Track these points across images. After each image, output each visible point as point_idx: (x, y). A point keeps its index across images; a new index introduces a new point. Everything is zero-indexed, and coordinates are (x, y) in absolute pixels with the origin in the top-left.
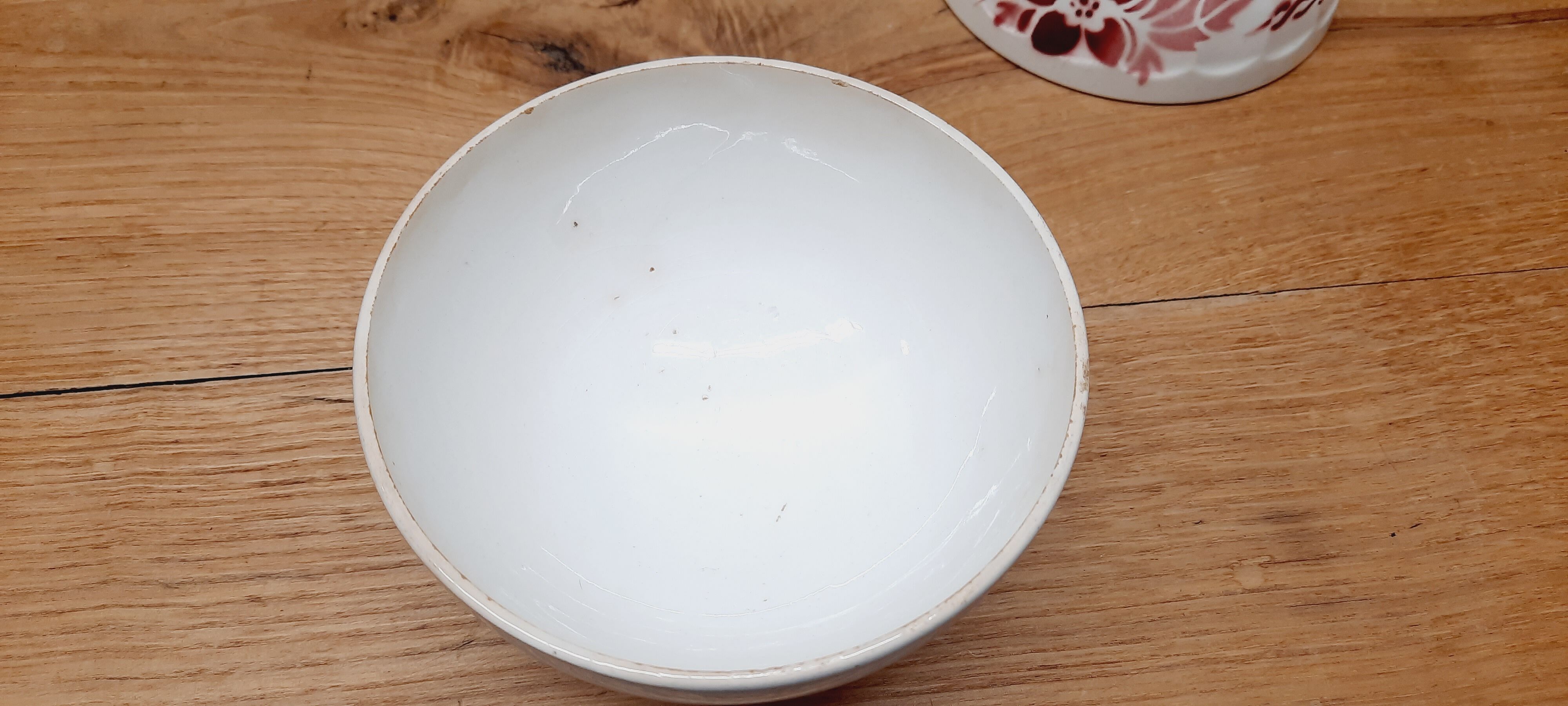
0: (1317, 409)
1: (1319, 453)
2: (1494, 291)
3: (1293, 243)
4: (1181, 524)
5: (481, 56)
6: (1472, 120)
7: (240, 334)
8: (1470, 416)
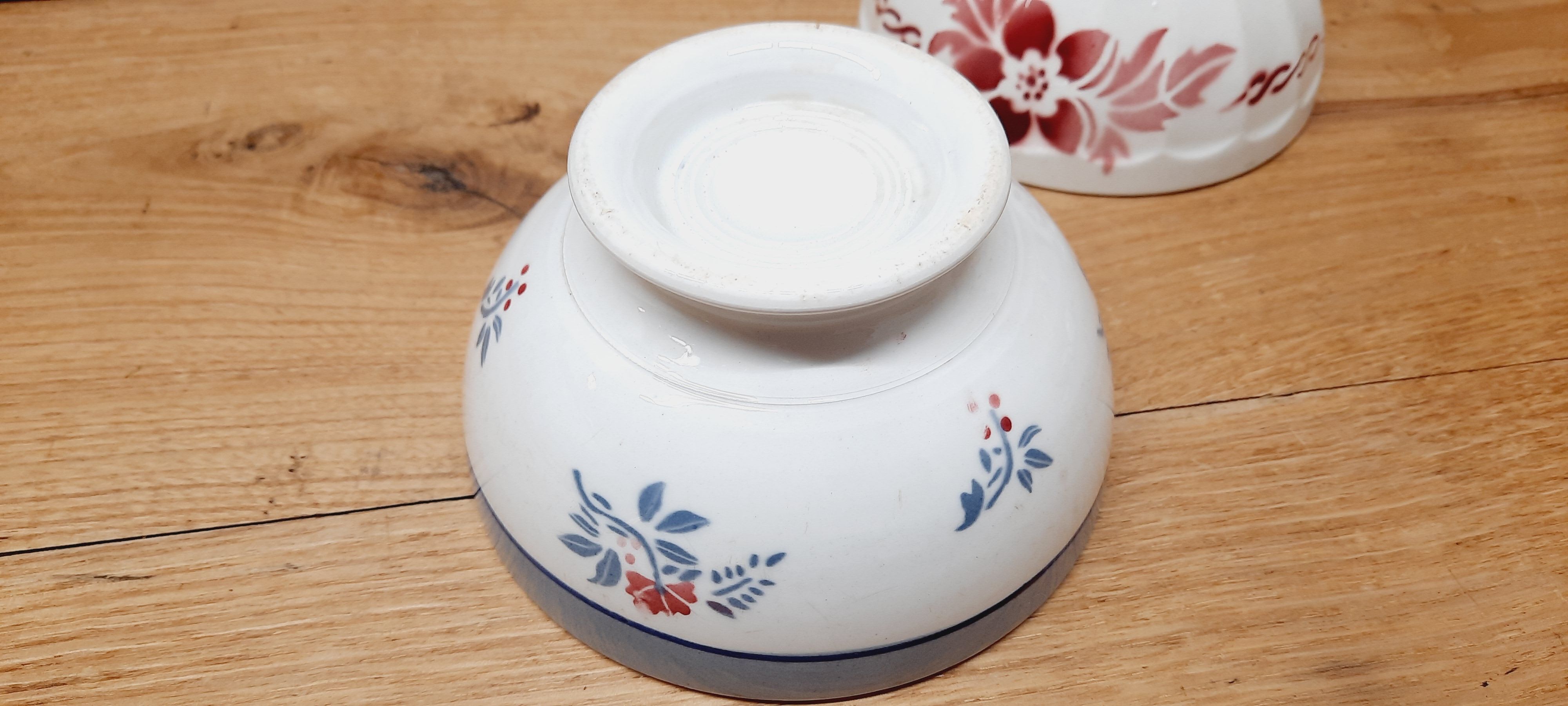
0: (1363, 530)
1: (1374, 584)
2: (1555, 380)
3: (1305, 338)
4: (1211, 685)
5: (348, 181)
6: (1491, 197)
7: (15, 501)
8: (1553, 528)
